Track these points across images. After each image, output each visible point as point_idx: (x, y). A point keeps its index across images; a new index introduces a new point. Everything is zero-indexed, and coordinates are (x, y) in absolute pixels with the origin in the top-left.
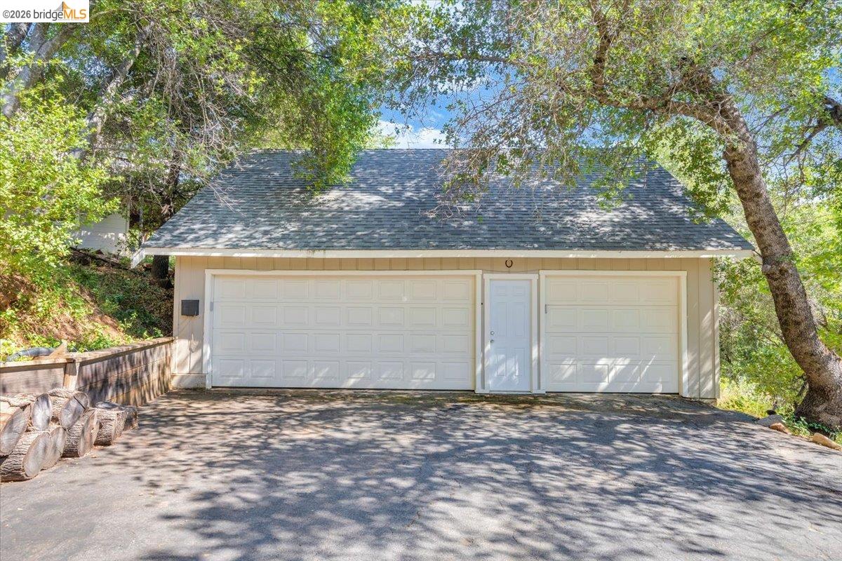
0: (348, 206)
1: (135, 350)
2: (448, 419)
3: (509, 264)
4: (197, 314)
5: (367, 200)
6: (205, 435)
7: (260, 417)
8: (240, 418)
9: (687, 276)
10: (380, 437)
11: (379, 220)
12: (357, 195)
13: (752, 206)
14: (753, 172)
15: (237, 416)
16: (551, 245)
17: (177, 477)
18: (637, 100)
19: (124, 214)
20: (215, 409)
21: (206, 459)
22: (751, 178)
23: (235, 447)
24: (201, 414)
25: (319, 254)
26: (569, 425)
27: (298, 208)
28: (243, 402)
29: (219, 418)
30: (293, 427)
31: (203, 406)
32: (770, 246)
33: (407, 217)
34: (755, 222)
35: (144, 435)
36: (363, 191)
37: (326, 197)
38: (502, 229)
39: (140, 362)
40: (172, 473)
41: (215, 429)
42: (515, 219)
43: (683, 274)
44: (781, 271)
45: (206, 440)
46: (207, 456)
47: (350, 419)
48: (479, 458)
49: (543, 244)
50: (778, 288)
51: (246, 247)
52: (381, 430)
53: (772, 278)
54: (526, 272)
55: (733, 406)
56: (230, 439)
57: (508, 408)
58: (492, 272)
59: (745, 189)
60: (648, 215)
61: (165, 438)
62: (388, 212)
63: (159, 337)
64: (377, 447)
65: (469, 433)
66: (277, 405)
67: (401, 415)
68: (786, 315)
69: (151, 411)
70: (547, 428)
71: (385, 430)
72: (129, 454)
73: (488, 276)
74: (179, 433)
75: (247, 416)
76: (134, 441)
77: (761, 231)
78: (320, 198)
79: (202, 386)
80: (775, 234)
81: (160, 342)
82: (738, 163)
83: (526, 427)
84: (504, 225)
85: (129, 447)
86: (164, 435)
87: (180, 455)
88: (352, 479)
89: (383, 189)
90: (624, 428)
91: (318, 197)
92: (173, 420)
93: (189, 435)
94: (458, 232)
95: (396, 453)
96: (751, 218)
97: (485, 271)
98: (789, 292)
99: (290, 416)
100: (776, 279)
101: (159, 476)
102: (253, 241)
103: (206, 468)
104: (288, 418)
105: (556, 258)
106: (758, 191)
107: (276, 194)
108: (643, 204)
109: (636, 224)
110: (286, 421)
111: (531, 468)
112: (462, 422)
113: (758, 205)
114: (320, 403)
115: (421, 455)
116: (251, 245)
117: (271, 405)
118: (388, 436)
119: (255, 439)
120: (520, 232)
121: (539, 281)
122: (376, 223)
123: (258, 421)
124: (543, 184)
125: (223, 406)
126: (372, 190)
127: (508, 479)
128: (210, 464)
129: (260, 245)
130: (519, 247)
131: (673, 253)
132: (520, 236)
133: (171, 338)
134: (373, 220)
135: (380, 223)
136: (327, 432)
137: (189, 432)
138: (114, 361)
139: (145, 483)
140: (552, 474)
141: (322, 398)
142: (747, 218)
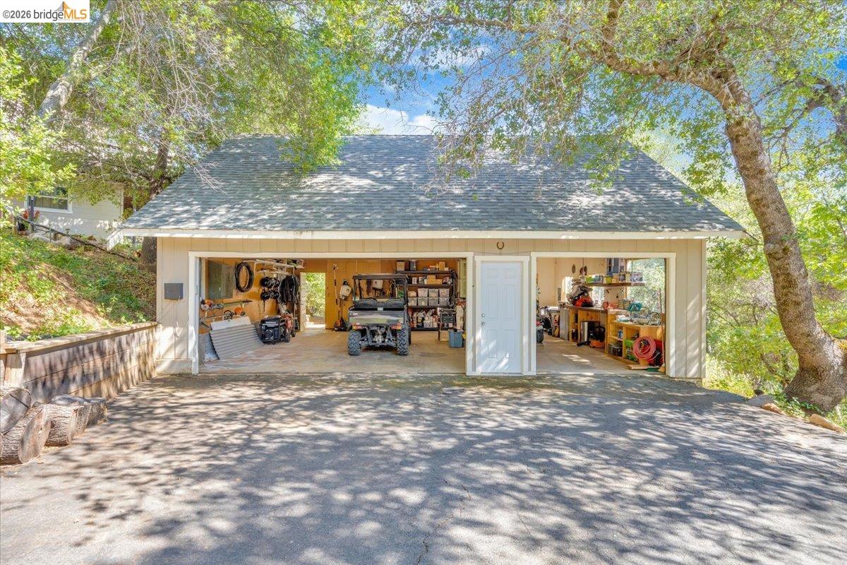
0: (337, 189)
1: (104, 337)
2: (446, 406)
3: (500, 246)
4: (182, 298)
5: (356, 183)
6: (183, 431)
7: (246, 406)
8: (225, 409)
9: (676, 258)
10: (378, 430)
11: (369, 202)
12: (347, 178)
13: (755, 183)
14: (758, 148)
15: (222, 406)
16: (543, 226)
17: (132, 492)
18: (648, 65)
19: (114, 200)
20: (200, 398)
21: (175, 465)
22: (755, 154)
23: (214, 446)
24: (183, 405)
25: (307, 236)
26: (574, 411)
27: (286, 191)
28: (230, 389)
29: (202, 408)
30: (281, 419)
31: (186, 395)
32: (773, 224)
33: (397, 199)
34: (758, 200)
35: (113, 433)
36: (352, 174)
37: (315, 180)
38: (493, 211)
39: (114, 353)
40: (128, 487)
41: (195, 423)
42: (506, 201)
43: (672, 257)
44: (784, 250)
45: (182, 437)
46: (178, 461)
47: (344, 407)
48: (490, 456)
49: (536, 225)
50: (779, 268)
51: (231, 229)
52: (377, 421)
53: (774, 258)
54: (518, 254)
55: (717, 385)
56: (210, 435)
57: (507, 393)
58: (483, 254)
59: (749, 166)
60: (637, 198)
61: (137, 436)
62: (378, 194)
63: (141, 322)
64: (377, 443)
65: (472, 423)
66: (267, 391)
67: (397, 403)
68: (786, 295)
69: (129, 402)
70: (553, 416)
71: (382, 421)
72: (87, 460)
73: (479, 258)
74: (154, 428)
75: (232, 406)
76: (100, 440)
77: (764, 209)
78: (308, 181)
79: (188, 371)
80: (779, 212)
81: (138, 327)
82: (742, 139)
83: (529, 414)
84: (495, 207)
85: (90, 448)
86: (137, 433)
87: (147, 460)
88: (350, 492)
89: (372, 173)
90: (629, 413)
91: (306, 180)
92: (150, 412)
93: (163, 431)
94: (449, 214)
95: (398, 451)
96: (754, 196)
97: (476, 253)
98: (792, 272)
99: (279, 405)
100: (779, 259)
101: (110, 492)
102: (238, 224)
103: (173, 477)
104: (276, 408)
105: (548, 239)
106: (761, 168)
107: (263, 177)
108: (631, 187)
109: (627, 207)
110: (275, 411)
111: (551, 470)
112: (462, 410)
113: (761, 182)
114: (311, 389)
115: (425, 453)
116: (236, 227)
117: (260, 392)
118: (388, 428)
119: (237, 435)
120: (512, 214)
121: (530, 263)
122: (366, 204)
123: (244, 412)
124: (531, 169)
125: (209, 395)
126: (362, 173)
127: (532, 486)
128: (179, 472)
129: (245, 228)
130: (511, 228)
131: (667, 234)
132: (512, 218)
133: (153, 323)
134: (363, 201)
135: (370, 205)
136: (319, 425)
137: (165, 427)
138: (77, 350)
139: (88, 504)
140: (578, 477)
141: (314, 383)
142: (749, 195)
